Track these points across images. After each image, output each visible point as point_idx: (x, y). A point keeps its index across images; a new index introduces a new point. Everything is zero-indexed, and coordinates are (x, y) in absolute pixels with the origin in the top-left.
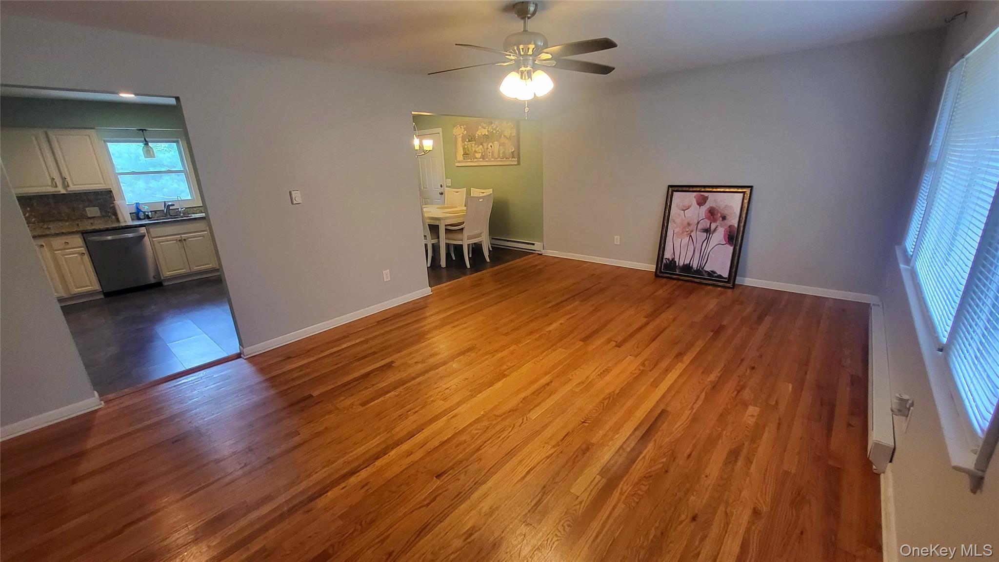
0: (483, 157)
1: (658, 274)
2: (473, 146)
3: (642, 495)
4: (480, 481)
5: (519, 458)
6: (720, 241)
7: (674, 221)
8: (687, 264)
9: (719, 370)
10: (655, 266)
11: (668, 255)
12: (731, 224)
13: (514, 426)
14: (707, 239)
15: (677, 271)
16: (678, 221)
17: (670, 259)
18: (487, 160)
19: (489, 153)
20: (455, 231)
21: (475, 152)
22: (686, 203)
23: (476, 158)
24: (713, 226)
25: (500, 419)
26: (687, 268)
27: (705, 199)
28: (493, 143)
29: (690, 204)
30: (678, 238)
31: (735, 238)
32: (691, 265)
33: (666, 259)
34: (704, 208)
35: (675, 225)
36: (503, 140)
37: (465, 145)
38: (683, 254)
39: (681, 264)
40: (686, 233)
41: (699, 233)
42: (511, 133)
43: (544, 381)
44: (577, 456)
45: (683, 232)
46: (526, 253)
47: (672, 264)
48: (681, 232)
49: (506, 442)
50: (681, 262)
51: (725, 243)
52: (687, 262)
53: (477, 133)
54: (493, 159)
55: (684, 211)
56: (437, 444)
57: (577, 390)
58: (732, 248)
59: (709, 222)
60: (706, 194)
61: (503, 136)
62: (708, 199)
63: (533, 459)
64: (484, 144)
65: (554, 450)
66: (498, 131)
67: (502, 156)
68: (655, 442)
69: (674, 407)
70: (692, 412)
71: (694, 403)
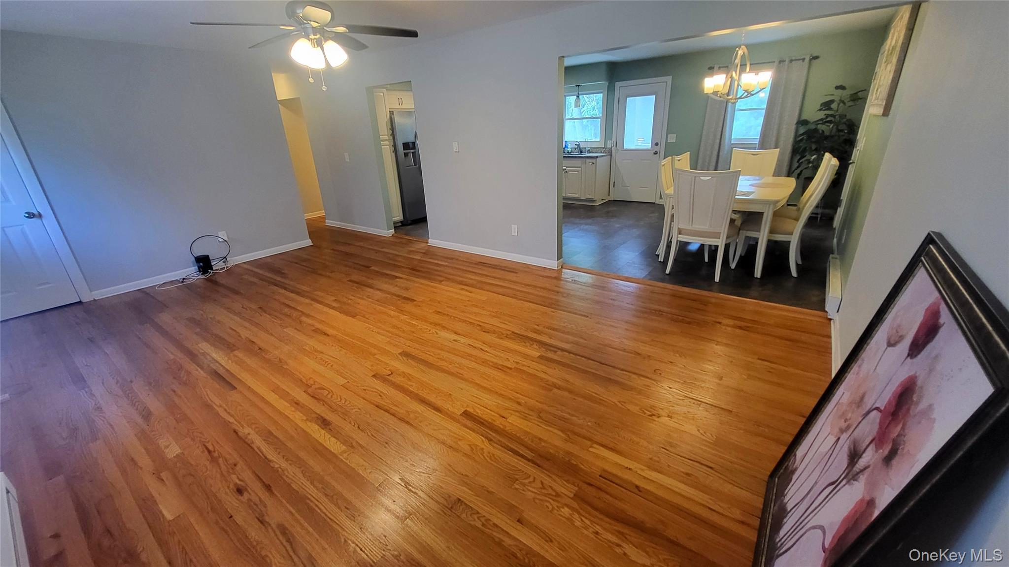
68: (205, 378)
69: (235, 396)
70: (216, 405)
71: (225, 410)
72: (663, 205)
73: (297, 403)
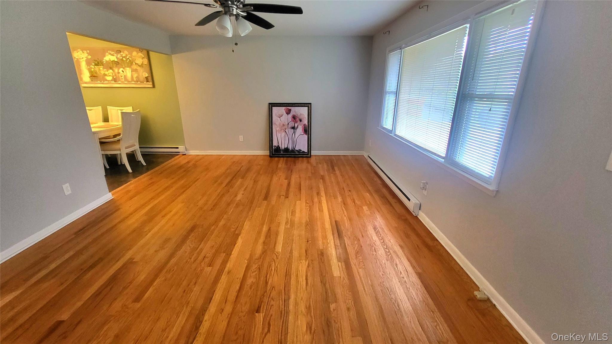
0: (115, 80)
1: (272, 156)
2: (102, 70)
3: (363, 261)
4: (286, 298)
5: (294, 274)
6: (300, 133)
7: (275, 124)
8: (286, 148)
9: (339, 195)
10: (269, 151)
11: (275, 144)
12: (305, 123)
13: (274, 260)
14: (294, 132)
15: (282, 152)
16: (277, 123)
17: (277, 146)
18: (119, 82)
19: (122, 76)
20: (109, 143)
21: (105, 75)
22: (280, 113)
23: (107, 80)
24: (296, 126)
25: (261, 260)
26: (286, 150)
27: (290, 110)
28: (124, 68)
29: (282, 114)
30: (279, 133)
31: (307, 130)
32: (288, 148)
33: (274, 146)
34: (290, 116)
35: (276, 126)
36: (134, 67)
37: (91, 68)
38: (283, 142)
39: (283, 148)
40: (283, 130)
41: (290, 129)
42: (143, 62)
43: (265, 229)
44: (321, 259)
45: (281, 130)
46: (172, 155)
47: (278, 149)
48: (280, 130)
49: (278, 270)
50: (283, 147)
51: (303, 134)
52: (286, 147)
53: (105, 58)
54: (125, 82)
55: (280, 117)
56: (235, 294)
57: (289, 226)
58: (307, 136)
59: (294, 123)
60: (290, 108)
61: (134, 63)
62: (291, 110)
63: (302, 271)
64: (114, 69)
65: (307, 262)
66: (128, 59)
67: (136, 80)
68: (346, 236)
69: (338, 218)
70: (346, 217)
71: (344, 213)
72: (101, 151)
73: (320, 202)
